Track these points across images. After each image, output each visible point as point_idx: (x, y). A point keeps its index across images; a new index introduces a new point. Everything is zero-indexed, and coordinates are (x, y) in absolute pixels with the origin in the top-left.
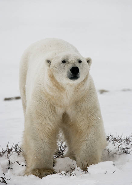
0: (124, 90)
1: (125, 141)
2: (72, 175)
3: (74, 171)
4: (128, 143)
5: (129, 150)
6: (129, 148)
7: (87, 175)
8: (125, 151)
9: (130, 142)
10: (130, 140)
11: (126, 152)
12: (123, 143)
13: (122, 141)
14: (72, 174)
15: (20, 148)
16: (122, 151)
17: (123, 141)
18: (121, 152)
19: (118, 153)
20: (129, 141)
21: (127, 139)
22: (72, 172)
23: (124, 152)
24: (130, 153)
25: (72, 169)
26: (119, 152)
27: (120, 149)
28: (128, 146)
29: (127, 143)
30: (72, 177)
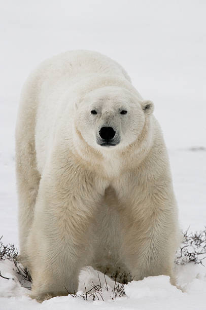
0: (194, 149)
1: (192, 240)
2: (96, 298)
3: (99, 292)
4: (198, 243)
5: (199, 257)
6: (200, 254)
7: (122, 298)
8: (193, 258)
9: (201, 242)
10: (203, 239)
11: (194, 260)
12: (189, 244)
13: (187, 240)
14: (96, 296)
15: (5, 248)
16: (188, 258)
17: (190, 241)
18: (185, 260)
19: (180, 261)
20: (201, 240)
21: (196, 237)
22: (97, 294)
23: (191, 260)
24: (201, 262)
25: (97, 288)
26: (181, 259)
27: (183, 255)
28: (199, 250)
29: (196, 245)
30: (96, 302)
